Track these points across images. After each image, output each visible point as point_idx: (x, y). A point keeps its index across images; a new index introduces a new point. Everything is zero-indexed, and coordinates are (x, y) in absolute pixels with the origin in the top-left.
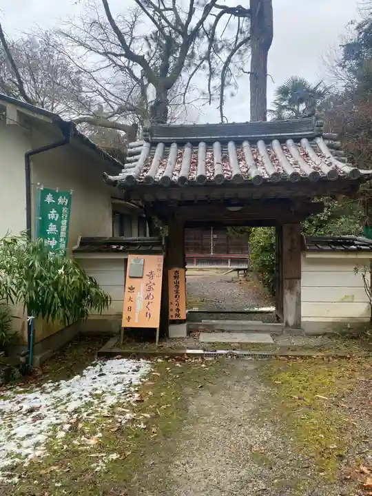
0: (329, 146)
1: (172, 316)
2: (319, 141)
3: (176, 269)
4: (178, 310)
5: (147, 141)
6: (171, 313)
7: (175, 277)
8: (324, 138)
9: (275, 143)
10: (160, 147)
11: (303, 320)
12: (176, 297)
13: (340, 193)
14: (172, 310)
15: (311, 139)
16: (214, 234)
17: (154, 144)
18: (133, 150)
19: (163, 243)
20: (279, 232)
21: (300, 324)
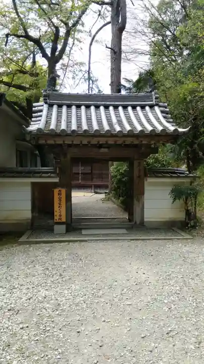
0: (162, 112)
1: (56, 220)
2: (156, 108)
3: (60, 189)
4: (60, 216)
5: (46, 103)
6: (55, 218)
7: (59, 194)
8: (160, 106)
9: (130, 108)
10: (55, 108)
11: (145, 220)
12: (59, 207)
13: (167, 142)
14: (56, 216)
15: (151, 107)
16: (81, 166)
17: (51, 106)
18: (36, 108)
19: (58, 172)
20: (131, 166)
21: (143, 223)
